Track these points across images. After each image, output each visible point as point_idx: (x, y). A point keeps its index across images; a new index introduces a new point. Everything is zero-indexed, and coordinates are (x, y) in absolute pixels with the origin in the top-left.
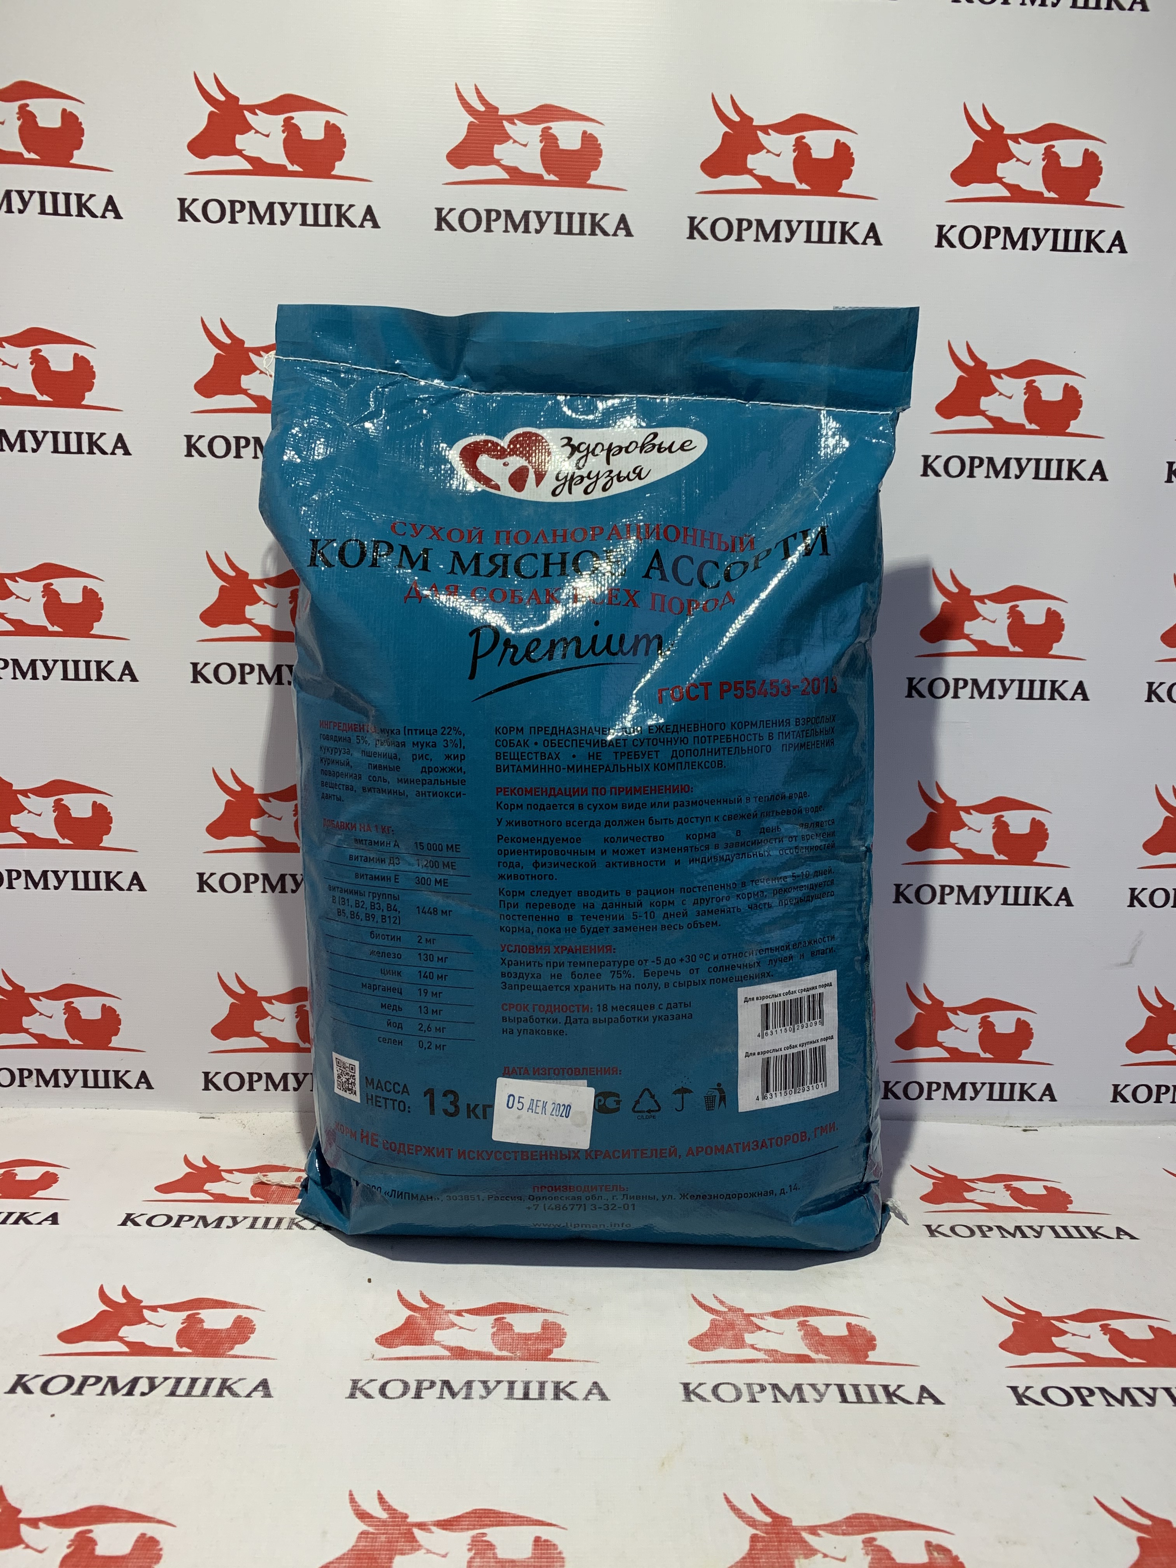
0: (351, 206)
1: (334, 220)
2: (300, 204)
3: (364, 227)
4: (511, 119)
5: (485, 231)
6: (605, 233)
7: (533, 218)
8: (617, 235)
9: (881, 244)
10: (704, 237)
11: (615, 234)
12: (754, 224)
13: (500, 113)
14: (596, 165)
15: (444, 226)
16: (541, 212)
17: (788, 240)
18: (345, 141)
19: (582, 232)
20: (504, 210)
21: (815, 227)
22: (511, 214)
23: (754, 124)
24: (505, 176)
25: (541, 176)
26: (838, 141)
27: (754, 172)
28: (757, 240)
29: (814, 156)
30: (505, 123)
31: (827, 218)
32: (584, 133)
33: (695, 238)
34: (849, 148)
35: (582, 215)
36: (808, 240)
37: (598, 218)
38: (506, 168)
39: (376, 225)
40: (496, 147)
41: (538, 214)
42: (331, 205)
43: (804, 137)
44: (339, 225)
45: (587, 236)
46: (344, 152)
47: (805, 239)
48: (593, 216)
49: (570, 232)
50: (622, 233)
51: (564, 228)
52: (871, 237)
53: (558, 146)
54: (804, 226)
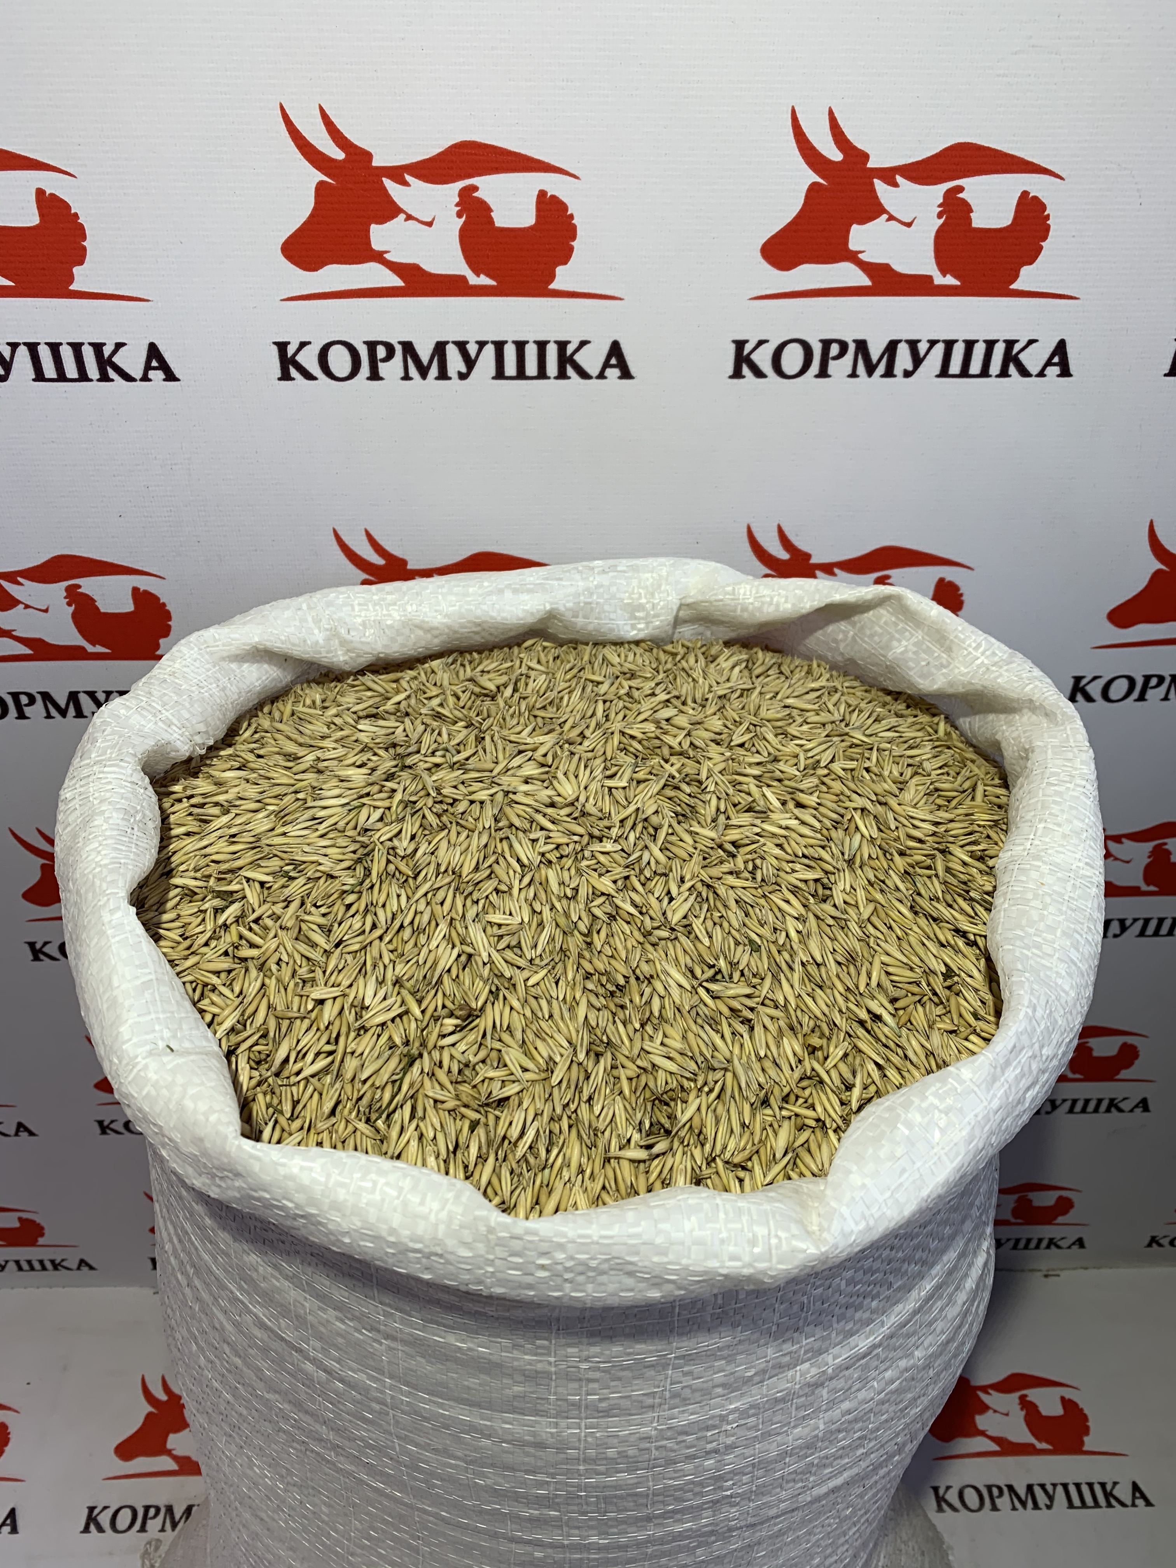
0: (119, 346)
1: (92, 370)
2: (25, 344)
3: (150, 380)
4: (398, 174)
5: (368, 379)
6: (584, 374)
7: (452, 353)
8: (605, 378)
9: (1070, 375)
10: (759, 373)
11: (601, 376)
12: (852, 347)
13: (374, 164)
14: (565, 255)
15: (293, 372)
16: (467, 342)
17: (907, 374)
18: (82, 228)
19: (542, 374)
20: (400, 343)
21: (958, 352)
22: (414, 349)
23: (870, 165)
24: (397, 282)
25: (463, 279)
26: (1025, 194)
27: (860, 256)
28: (854, 375)
29: (974, 225)
30: (388, 183)
31: (982, 335)
32: (542, 194)
33: (744, 377)
34: (1044, 207)
35: (542, 346)
36: (944, 372)
37: (570, 349)
38: (396, 268)
39: (170, 376)
40: (374, 228)
41: (462, 346)
42: (82, 344)
43: (961, 189)
44: (104, 378)
45: (552, 381)
46: (84, 249)
47: (937, 369)
48: (562, 346)
49: (521, 374)
50: (613, 373)
51: (510, 368)
52: (1055, 364)
53: (491, 221)
54: (940, 348)
